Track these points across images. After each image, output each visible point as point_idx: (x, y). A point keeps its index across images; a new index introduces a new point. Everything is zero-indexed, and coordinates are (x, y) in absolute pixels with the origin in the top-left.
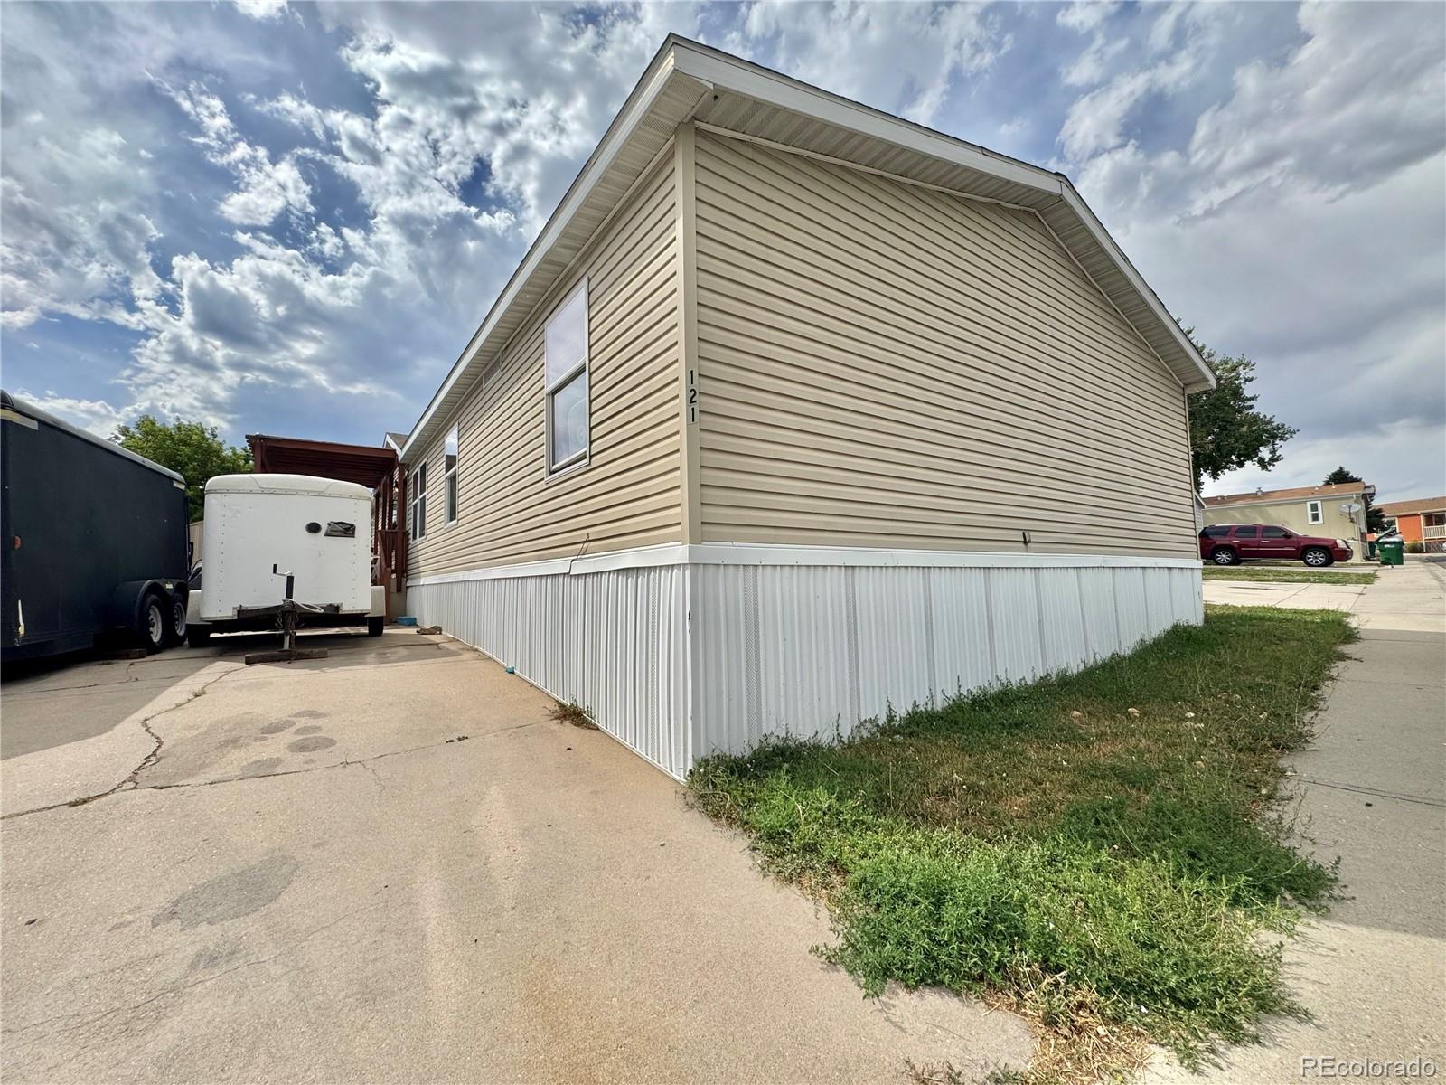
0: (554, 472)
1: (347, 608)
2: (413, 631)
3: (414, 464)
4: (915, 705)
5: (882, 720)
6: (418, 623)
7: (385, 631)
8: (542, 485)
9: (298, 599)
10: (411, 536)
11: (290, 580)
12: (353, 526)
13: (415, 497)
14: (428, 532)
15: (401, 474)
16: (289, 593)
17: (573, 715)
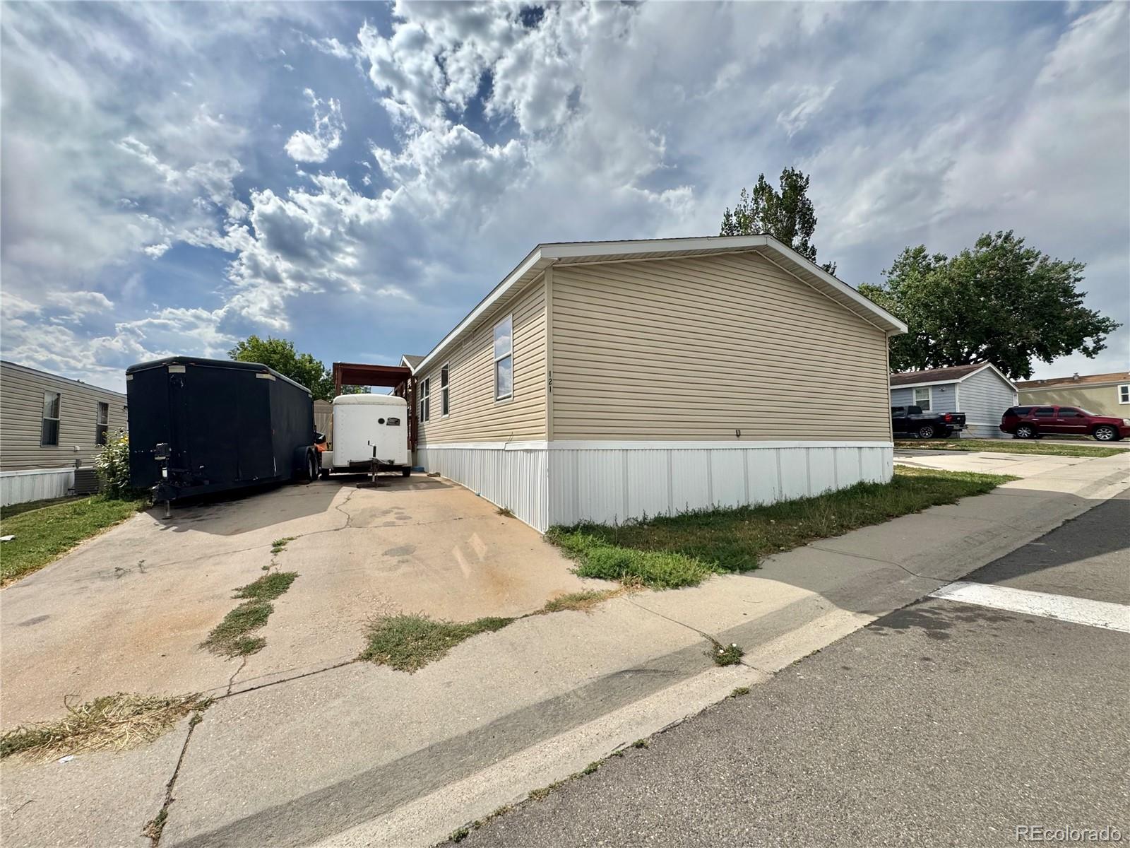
0: (499, 400)
1: (397, 462)
2: (425, 475)
3: (421, 376)
4: (659, 513)
5: (640, 519)
6: (425, 470)
7: (411, 475)
9: (378, 457)
10: (420, 419)
11: (375, 448)
12: (399, 420)
13: (422, 397)
14: (431, 419)
15: (413, 381)
16: (374, 455)
17: (506, 513)
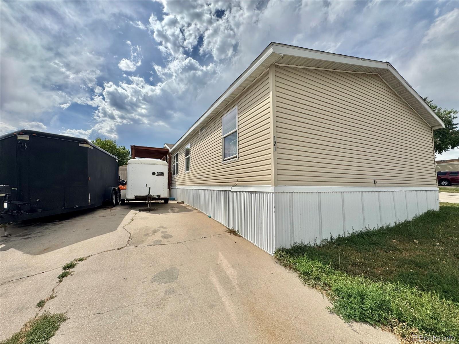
0: (225, 161)
1: (162, 196)
2: (176, 202)
3: (174, 153)
4: (339, 235)
5: (329, 239)
6: (175, 199)
7: (169, 202)
8: (221, 164)
10: (173, 174)
11: (150, 188)
12: (163, 173)
13: (174, 163)
14: (179, 173)
15: (169, 156)
16: (149, 193)
17: (233, 232)
